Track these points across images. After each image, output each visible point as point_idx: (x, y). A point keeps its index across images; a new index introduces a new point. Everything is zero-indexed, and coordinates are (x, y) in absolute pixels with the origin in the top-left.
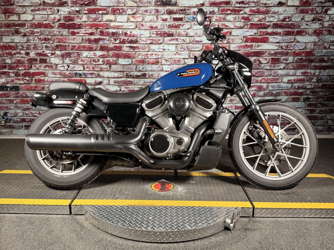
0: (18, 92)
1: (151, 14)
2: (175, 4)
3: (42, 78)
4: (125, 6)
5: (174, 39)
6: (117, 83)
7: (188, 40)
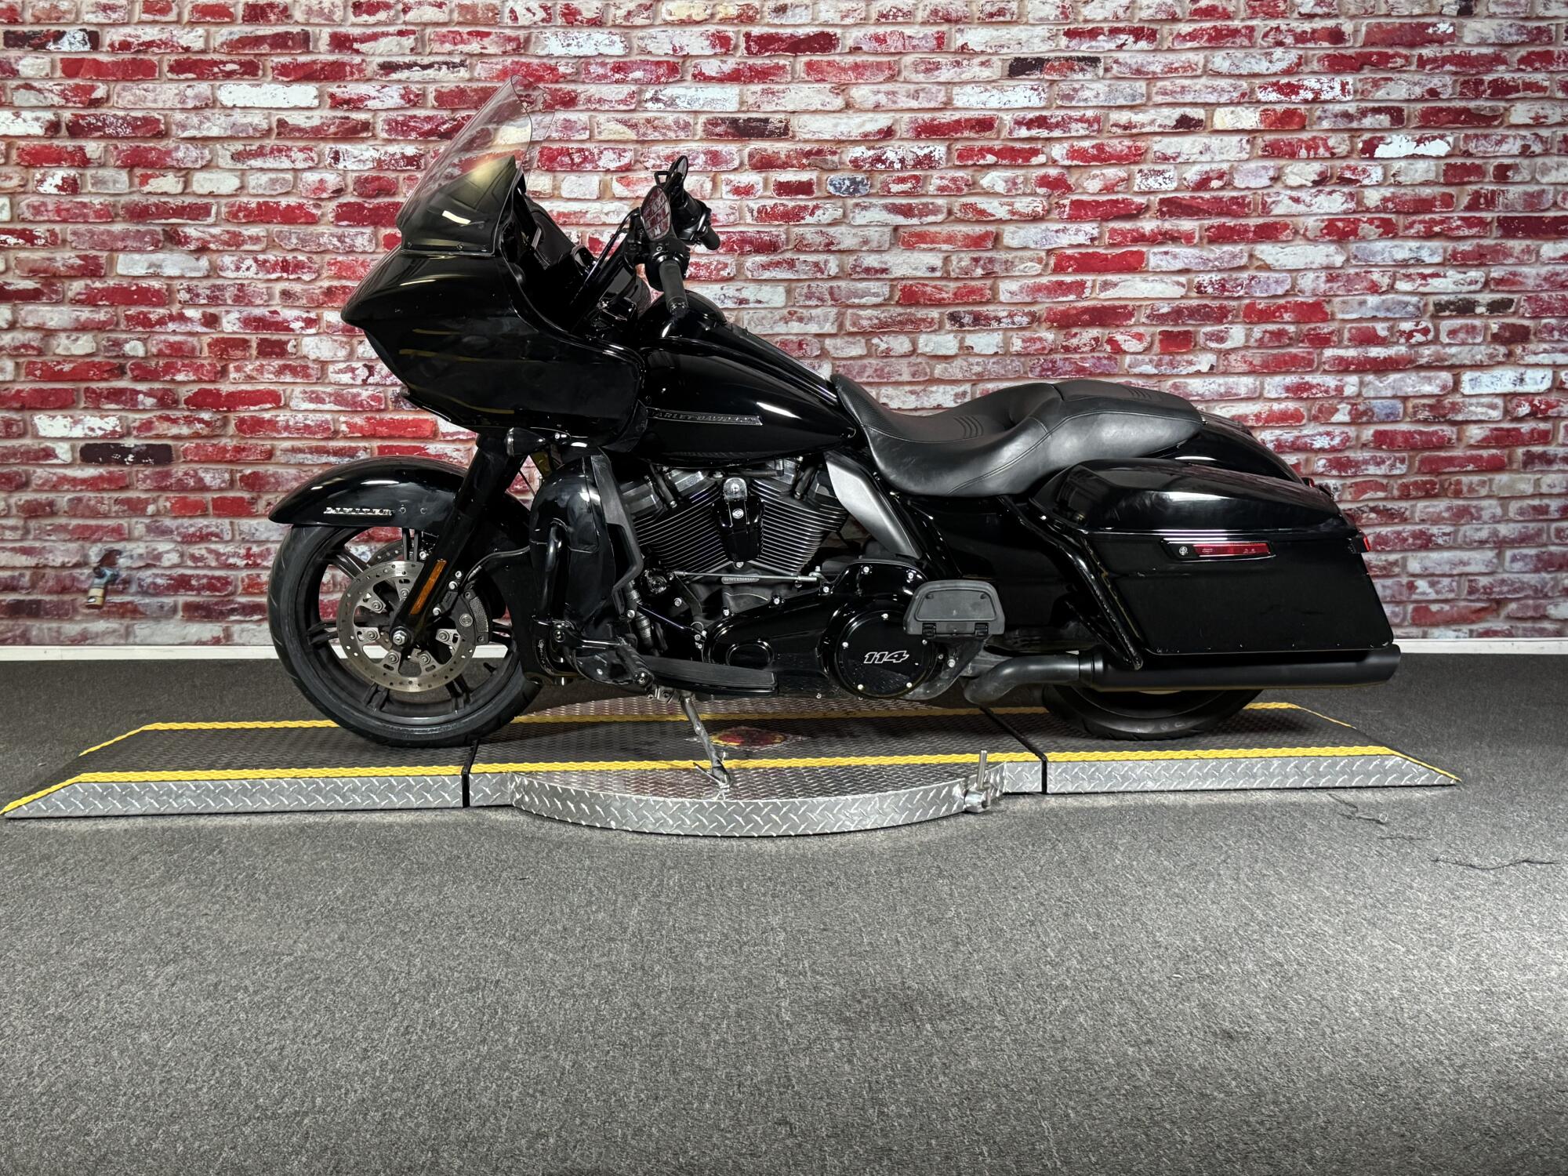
0: (166, 469)
2: (784, 133)
3: (267, 416)
4: (590, 139)
5: (778, 262)
7: (833, 264)
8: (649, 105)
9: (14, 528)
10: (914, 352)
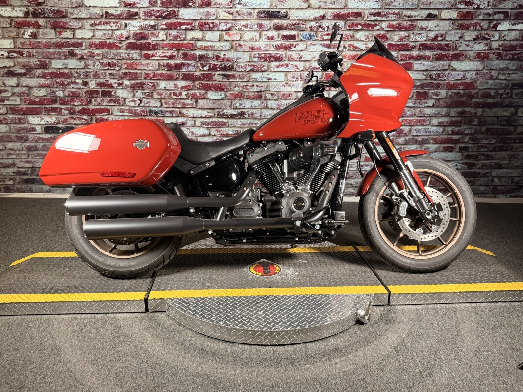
1: (252, 30)
2: (286, 17)
3: (105, 117)
4: (216, 18)
5: (282, 65)
6: (206, 124)
7: (302, 65)
8: (237, 6)
9: (24, 154)
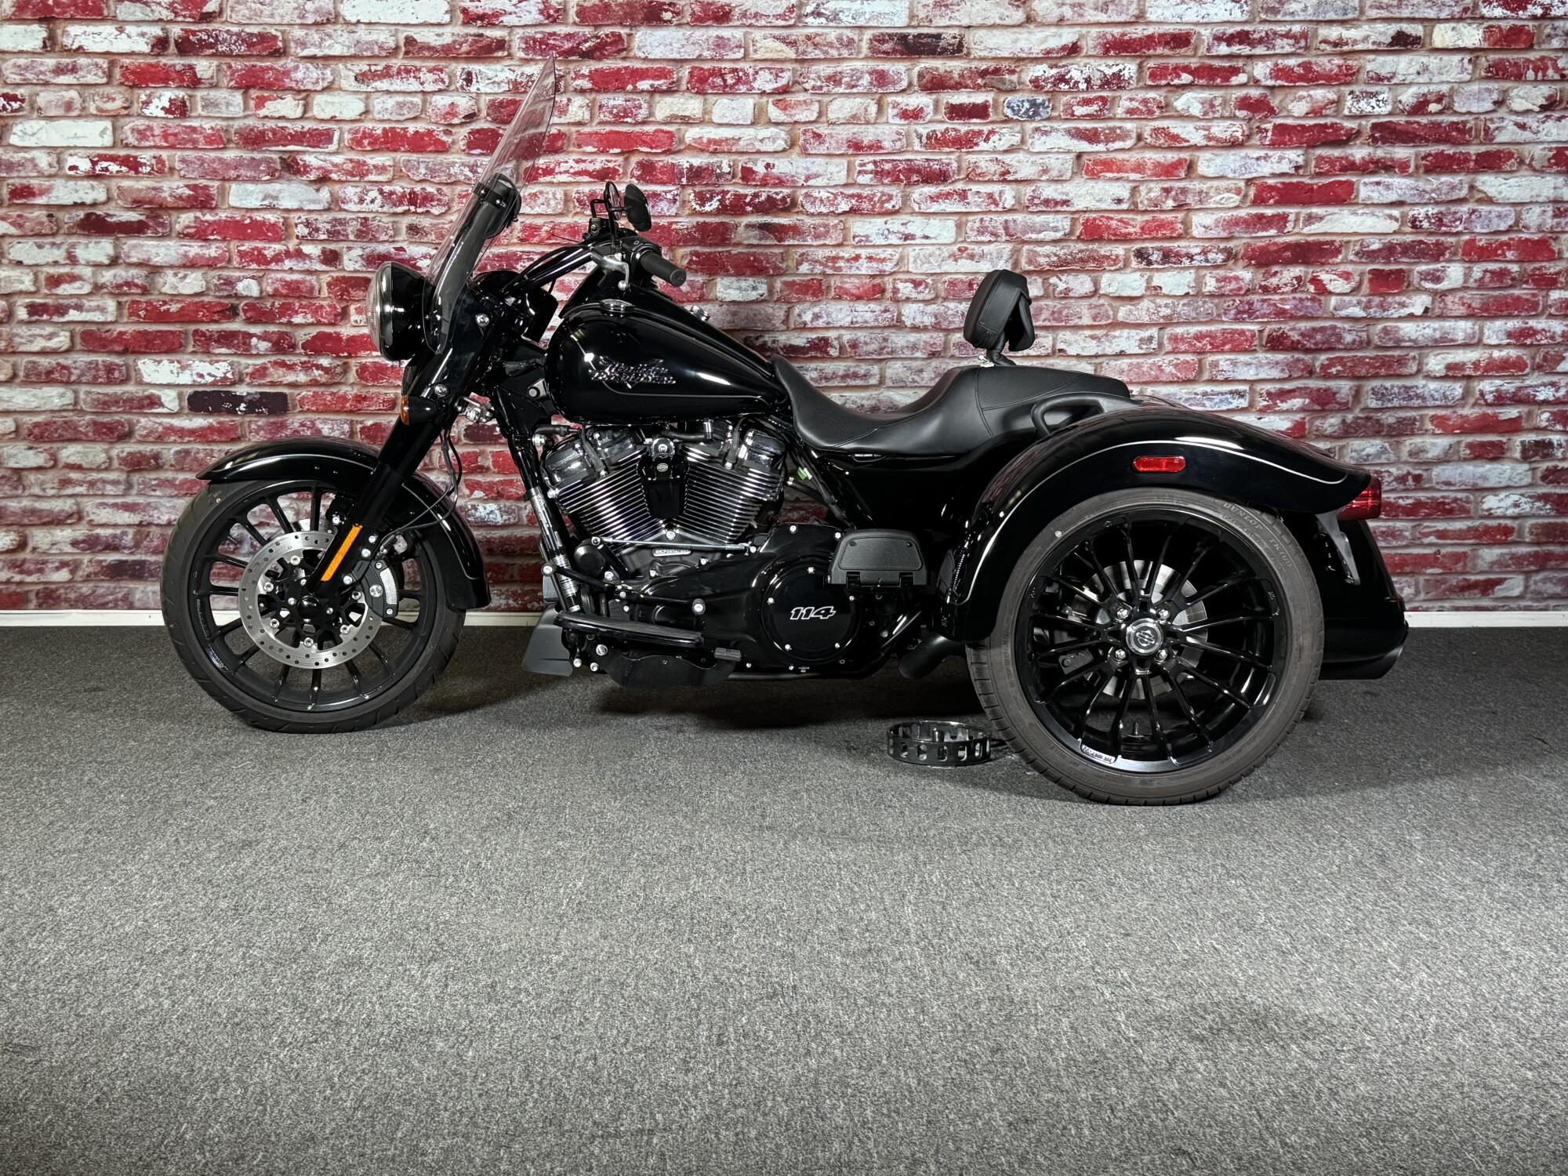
0: (280, 419)
1: (855, 90)
2: (957, 50)
4: (745, 58)
5: (948, 195)
7: (1009, 196)
8: (810, 20)
9: (115, 483)
10: (1095, 293)
